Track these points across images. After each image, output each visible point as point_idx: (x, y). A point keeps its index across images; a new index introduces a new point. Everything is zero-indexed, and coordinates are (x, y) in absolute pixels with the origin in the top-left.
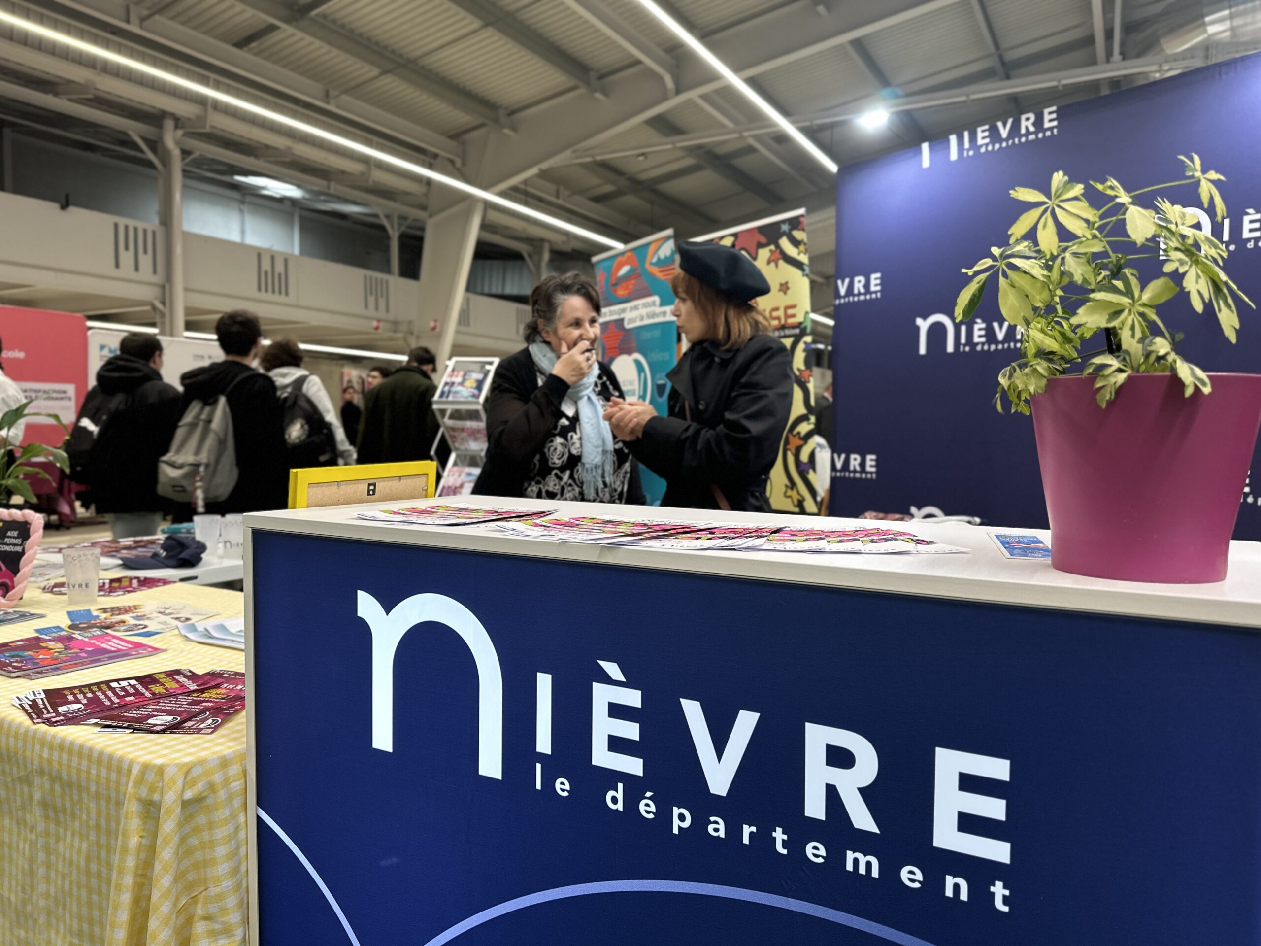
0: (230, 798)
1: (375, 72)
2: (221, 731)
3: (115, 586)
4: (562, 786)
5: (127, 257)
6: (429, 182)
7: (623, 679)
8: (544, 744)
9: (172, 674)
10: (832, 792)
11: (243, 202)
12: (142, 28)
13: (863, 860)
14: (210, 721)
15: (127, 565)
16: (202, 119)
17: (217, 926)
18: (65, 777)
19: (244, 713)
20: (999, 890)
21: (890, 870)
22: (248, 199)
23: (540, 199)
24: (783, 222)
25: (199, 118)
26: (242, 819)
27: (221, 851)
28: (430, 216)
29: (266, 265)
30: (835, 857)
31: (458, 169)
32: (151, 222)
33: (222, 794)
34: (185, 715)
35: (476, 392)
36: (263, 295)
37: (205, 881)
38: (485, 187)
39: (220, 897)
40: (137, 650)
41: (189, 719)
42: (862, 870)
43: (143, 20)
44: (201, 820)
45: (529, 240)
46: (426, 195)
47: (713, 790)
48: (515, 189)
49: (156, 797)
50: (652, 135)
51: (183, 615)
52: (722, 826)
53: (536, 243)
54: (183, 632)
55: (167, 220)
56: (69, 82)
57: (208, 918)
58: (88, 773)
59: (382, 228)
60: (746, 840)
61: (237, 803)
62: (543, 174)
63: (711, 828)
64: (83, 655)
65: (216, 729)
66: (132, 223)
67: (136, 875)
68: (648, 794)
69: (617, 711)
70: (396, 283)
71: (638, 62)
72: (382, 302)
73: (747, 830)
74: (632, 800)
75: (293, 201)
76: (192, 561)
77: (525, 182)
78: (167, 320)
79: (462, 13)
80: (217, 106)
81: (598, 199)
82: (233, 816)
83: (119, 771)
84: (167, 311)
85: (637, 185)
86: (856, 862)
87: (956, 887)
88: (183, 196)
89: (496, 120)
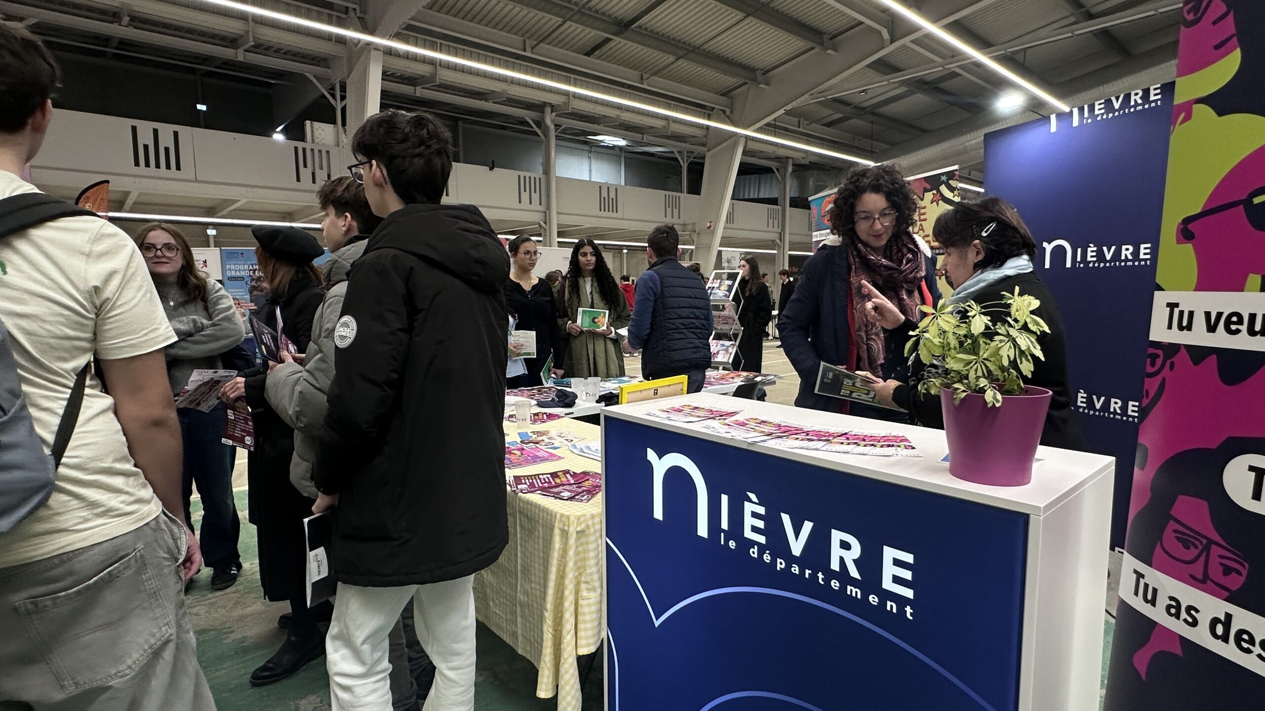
0: (595, 532)
1: (672, 59)
2: (591, 502)
3: (536, 417)
4: (732, 544)
5: (525, 196)
6: (708, 128)
7: (757, 502)
8: (725, 525)
9: (566, 472)
10: (842, 560)
11: (590, 152)
12: (532, 53)
13: (854, 590)
14: (586, 497)
15: (540, 404)
16: (567, 104)
17: (590, 587)
18: (529, 515)
19: (600, 494)
20: (908, 610)
21: (865, 596)
22: (594, 149)
23: (786, 130)
24: (943, 174)
25: (565, 103)
26: (600, 542)
27: (592, 554)
28: (708, 151)
29: (604, 194)
30: (843, 588)
31: (728, 117)
32: (537, 172)
33: (592, 530)
34: (576, 493)
35: (727, 293)
36: (603, 213)
37: (585, 567)
38: (746, 127)
39: (591, 574)
40: (551, 457)
41: (577, 495)
42: (854, 595)
43: (533, 48)
44: (583, 540)
45: (778, 159)
46: (705, 136)
47: (794, 553)
48: (768, 125)
49: (566, 528)
50: (873, 75)
51: (570, 438)
52: (797, 569)
53: (782, 160)
54: (571, 449)
55: (547, 170)
56: (493, 92)
57: (586, 582)
58: (539, 515)
59: (676, 159)
60: (807, 576)
61: (598, 534)
62: (787, 113)
63: (793, 569)
64: (529, 458)
65: (589, 500)
66: (528, 174)
67: (558, 560)
68: (768, 552)
69: (755, 515)
70: (685, 198)
71: (862, 23)
72: (676, 211)
73: (808, 572)
74: (761, 553)
75: (621, 148)
76: (571, 405)
77: (775, 120)
78: (548, 233)
79: (730, 10)
80: (576, 96)
81: (829, 125)
82: (596, 540)
83: (551, 516)
84: (547, 228)
85: (860, 111)
86: (851, 591)
87: (892, 606)
88: (557, 151)
89: (754, 80)
